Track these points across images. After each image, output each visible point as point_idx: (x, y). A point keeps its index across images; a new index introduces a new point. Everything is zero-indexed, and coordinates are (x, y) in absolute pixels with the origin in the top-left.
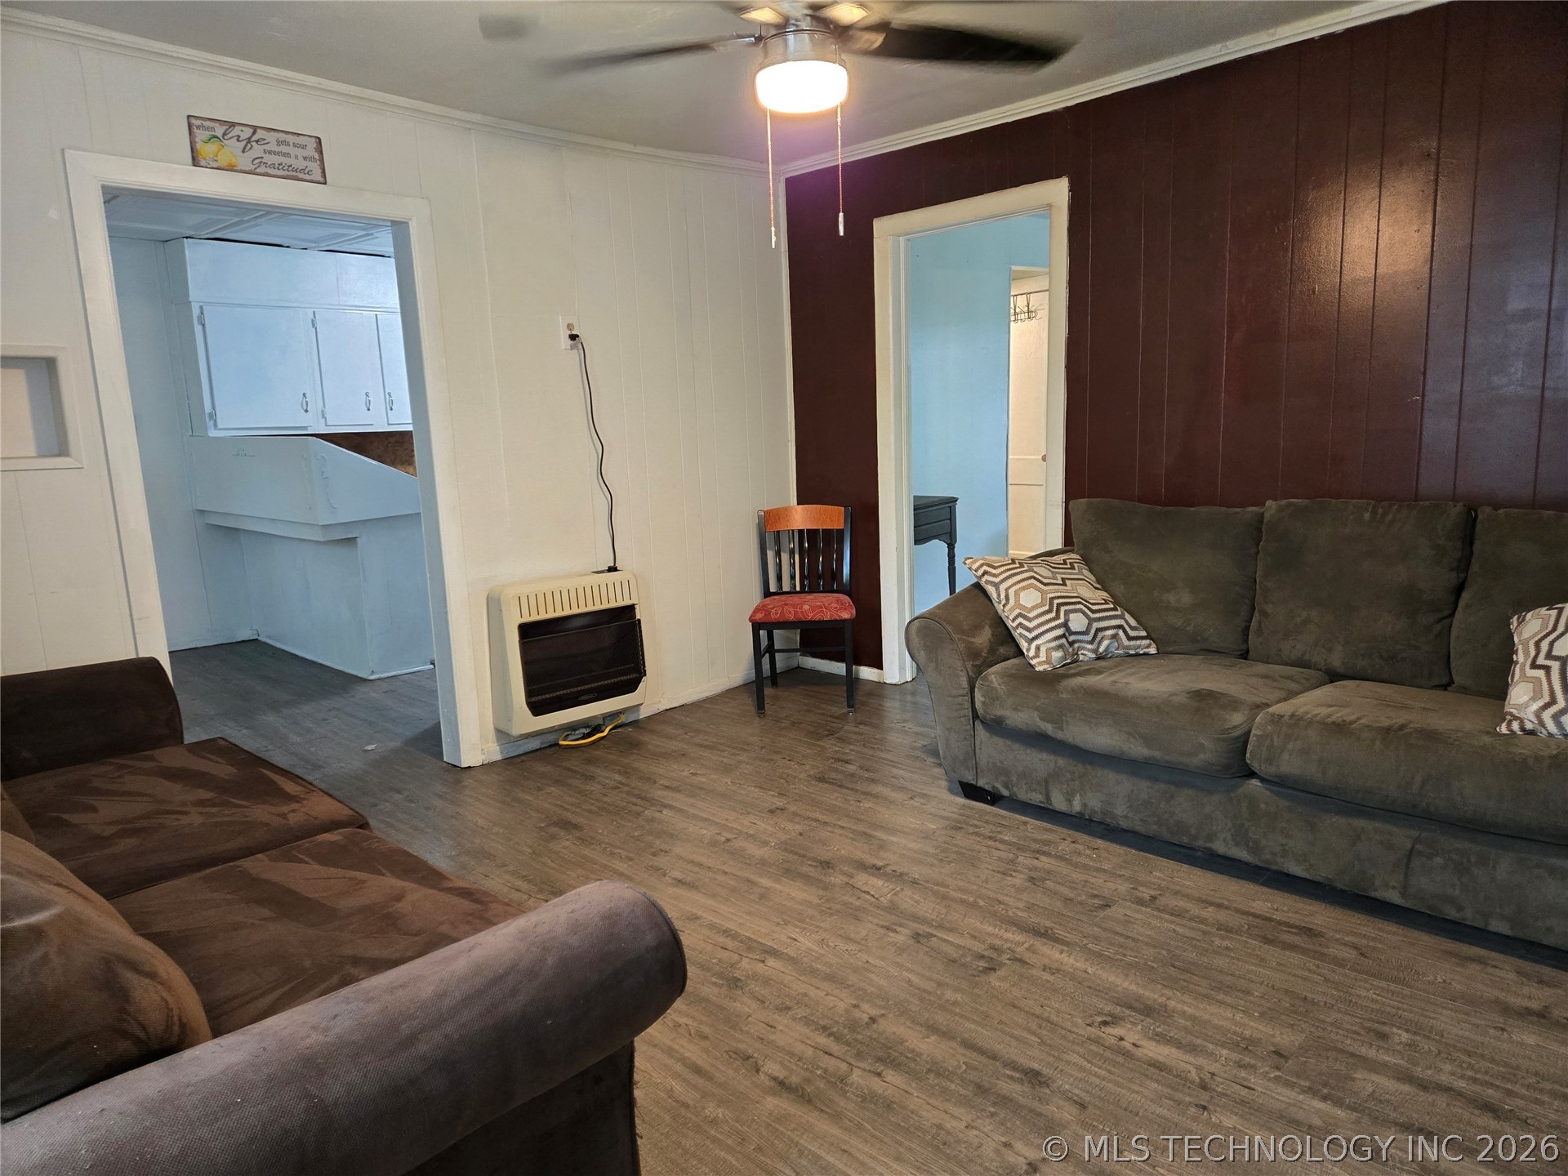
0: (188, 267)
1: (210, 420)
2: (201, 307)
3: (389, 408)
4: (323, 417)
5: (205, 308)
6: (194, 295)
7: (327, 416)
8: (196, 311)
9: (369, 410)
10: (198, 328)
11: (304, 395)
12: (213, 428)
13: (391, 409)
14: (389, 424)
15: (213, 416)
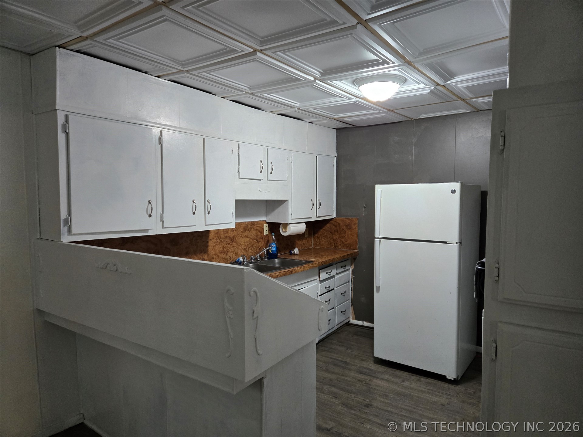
0: (58, 76)
1: (64, 226)
2: (67, 117)
3: (207, 212)
4: (162, 220)
5: (71, 118)
6: (60, 103)
7: (165, 220)
8: (61, 120)
9: (194, 214)
10: (61, 137)
11: (149, 202)
12: (67, 234)
13: (209, 213)
14: (206, 225)
15: (68, 222)
